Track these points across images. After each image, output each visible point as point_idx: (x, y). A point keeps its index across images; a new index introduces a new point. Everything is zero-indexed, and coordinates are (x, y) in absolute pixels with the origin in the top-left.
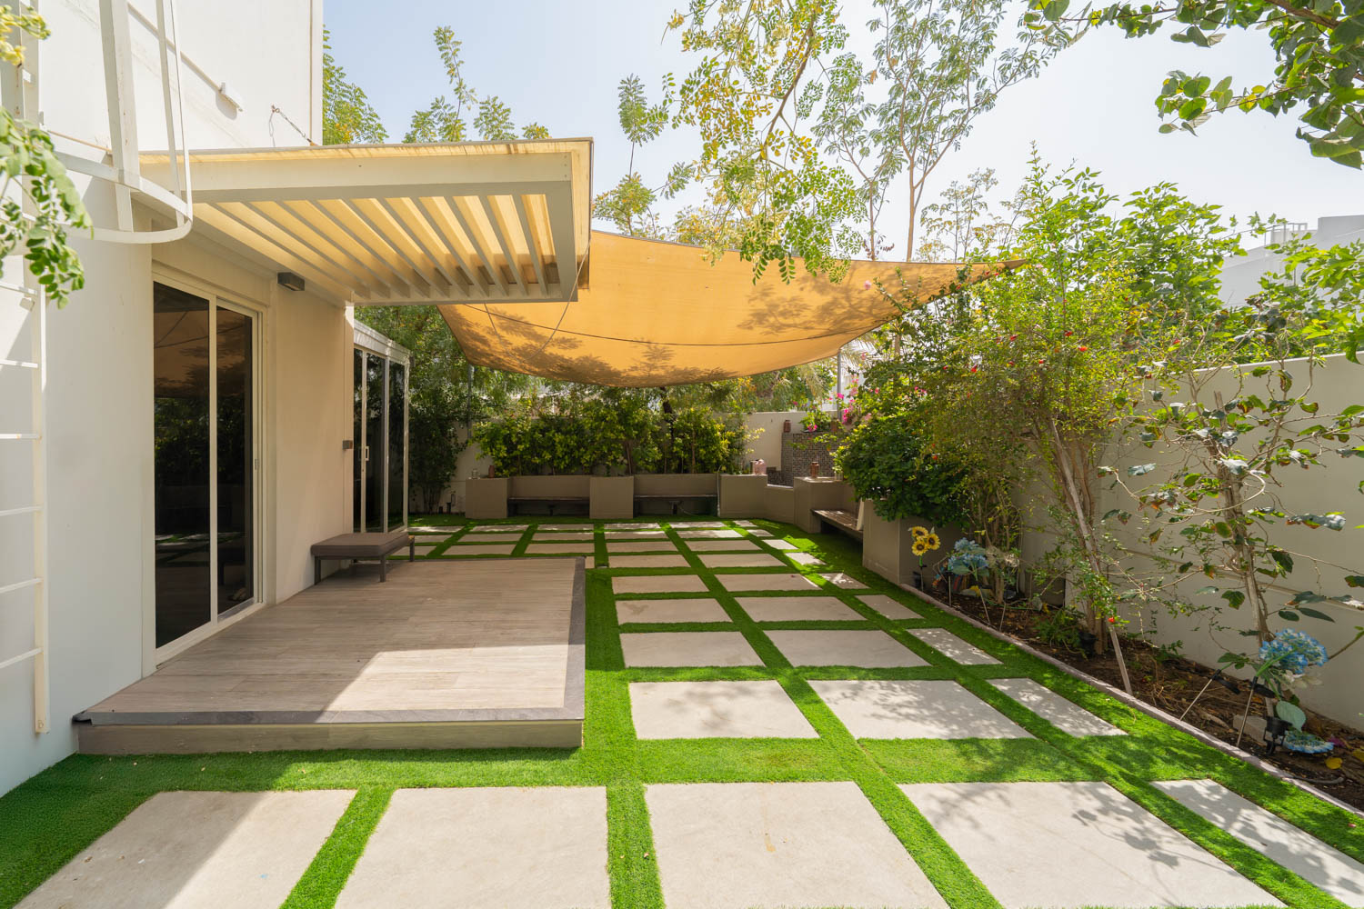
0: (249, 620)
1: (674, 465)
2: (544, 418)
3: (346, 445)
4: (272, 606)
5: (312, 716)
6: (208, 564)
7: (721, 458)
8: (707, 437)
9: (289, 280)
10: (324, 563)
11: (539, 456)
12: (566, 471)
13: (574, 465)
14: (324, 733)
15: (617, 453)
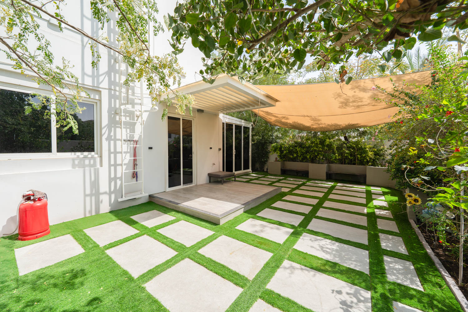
0: (190, 187)
1: (347, 161)
2: (296, 143)
3: (220, 149)
4: (196, 185)
5: (178, 204)
6: (180, 174)
7: (369, 160)
8: (362, 150)
9: (200, 111)
10: (211, 178)
11: (293, 155)
12: (302, 161)
13: (304, 159)
14: (179, 208)
15: (321, 155)
